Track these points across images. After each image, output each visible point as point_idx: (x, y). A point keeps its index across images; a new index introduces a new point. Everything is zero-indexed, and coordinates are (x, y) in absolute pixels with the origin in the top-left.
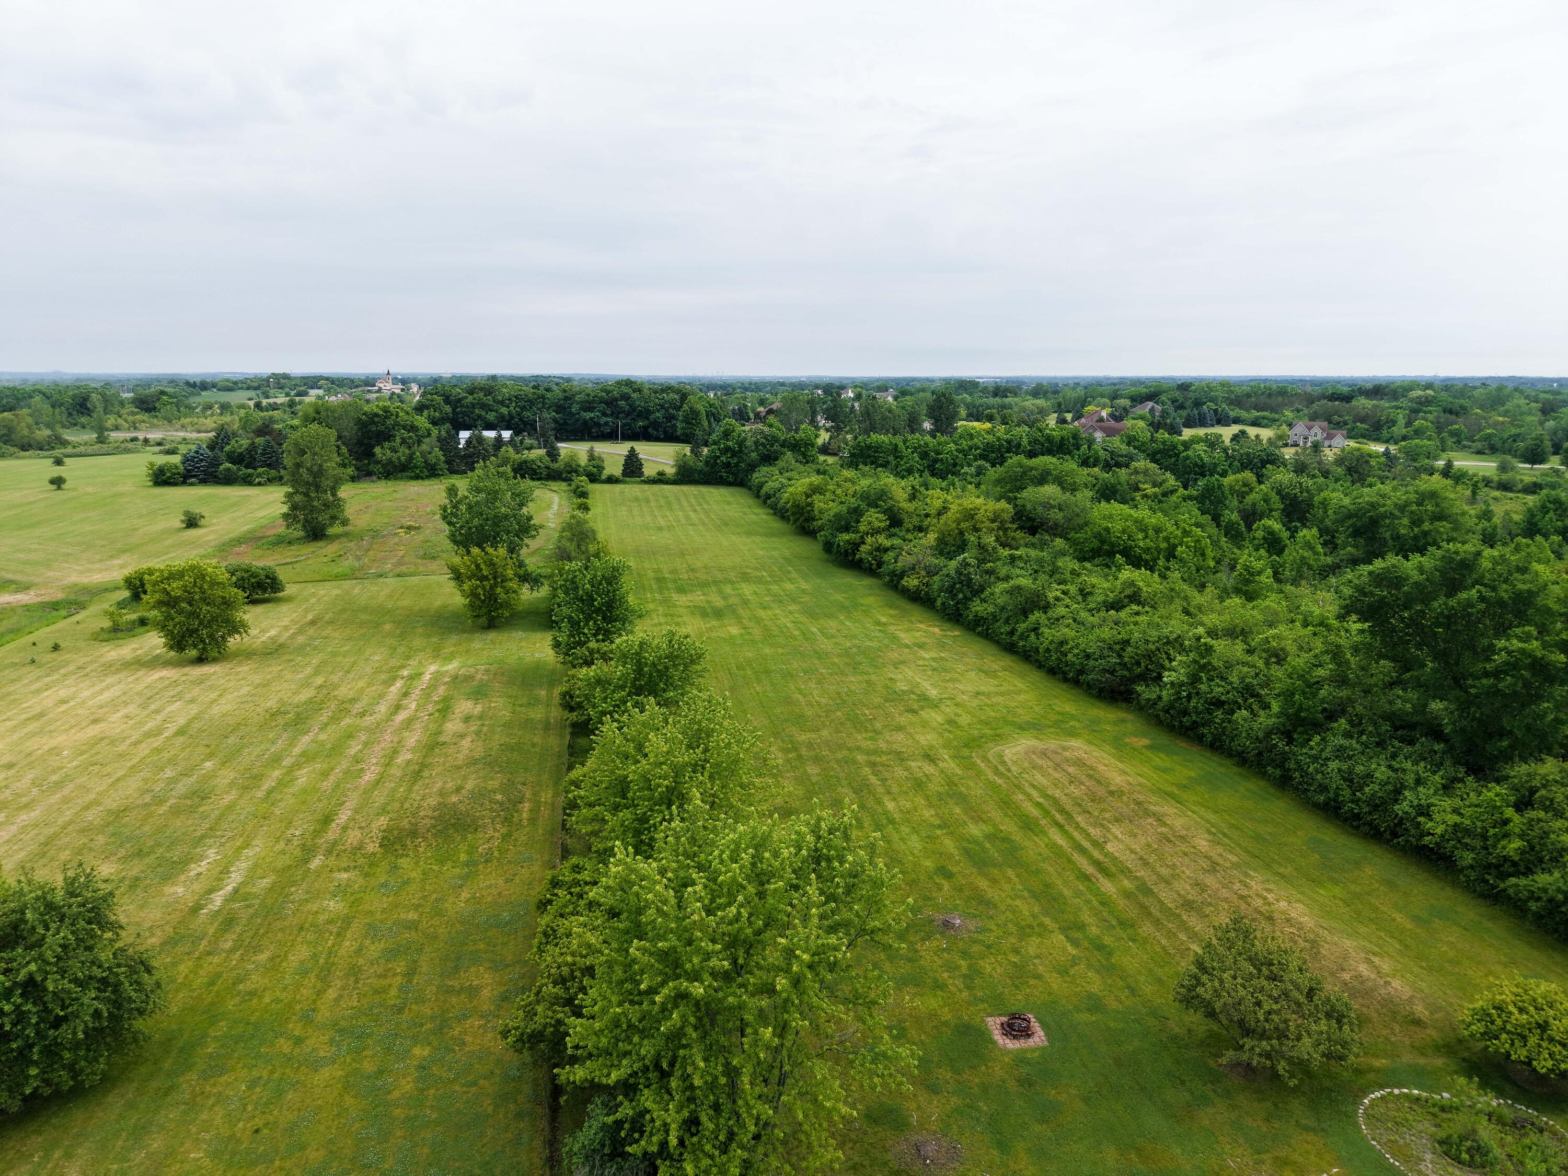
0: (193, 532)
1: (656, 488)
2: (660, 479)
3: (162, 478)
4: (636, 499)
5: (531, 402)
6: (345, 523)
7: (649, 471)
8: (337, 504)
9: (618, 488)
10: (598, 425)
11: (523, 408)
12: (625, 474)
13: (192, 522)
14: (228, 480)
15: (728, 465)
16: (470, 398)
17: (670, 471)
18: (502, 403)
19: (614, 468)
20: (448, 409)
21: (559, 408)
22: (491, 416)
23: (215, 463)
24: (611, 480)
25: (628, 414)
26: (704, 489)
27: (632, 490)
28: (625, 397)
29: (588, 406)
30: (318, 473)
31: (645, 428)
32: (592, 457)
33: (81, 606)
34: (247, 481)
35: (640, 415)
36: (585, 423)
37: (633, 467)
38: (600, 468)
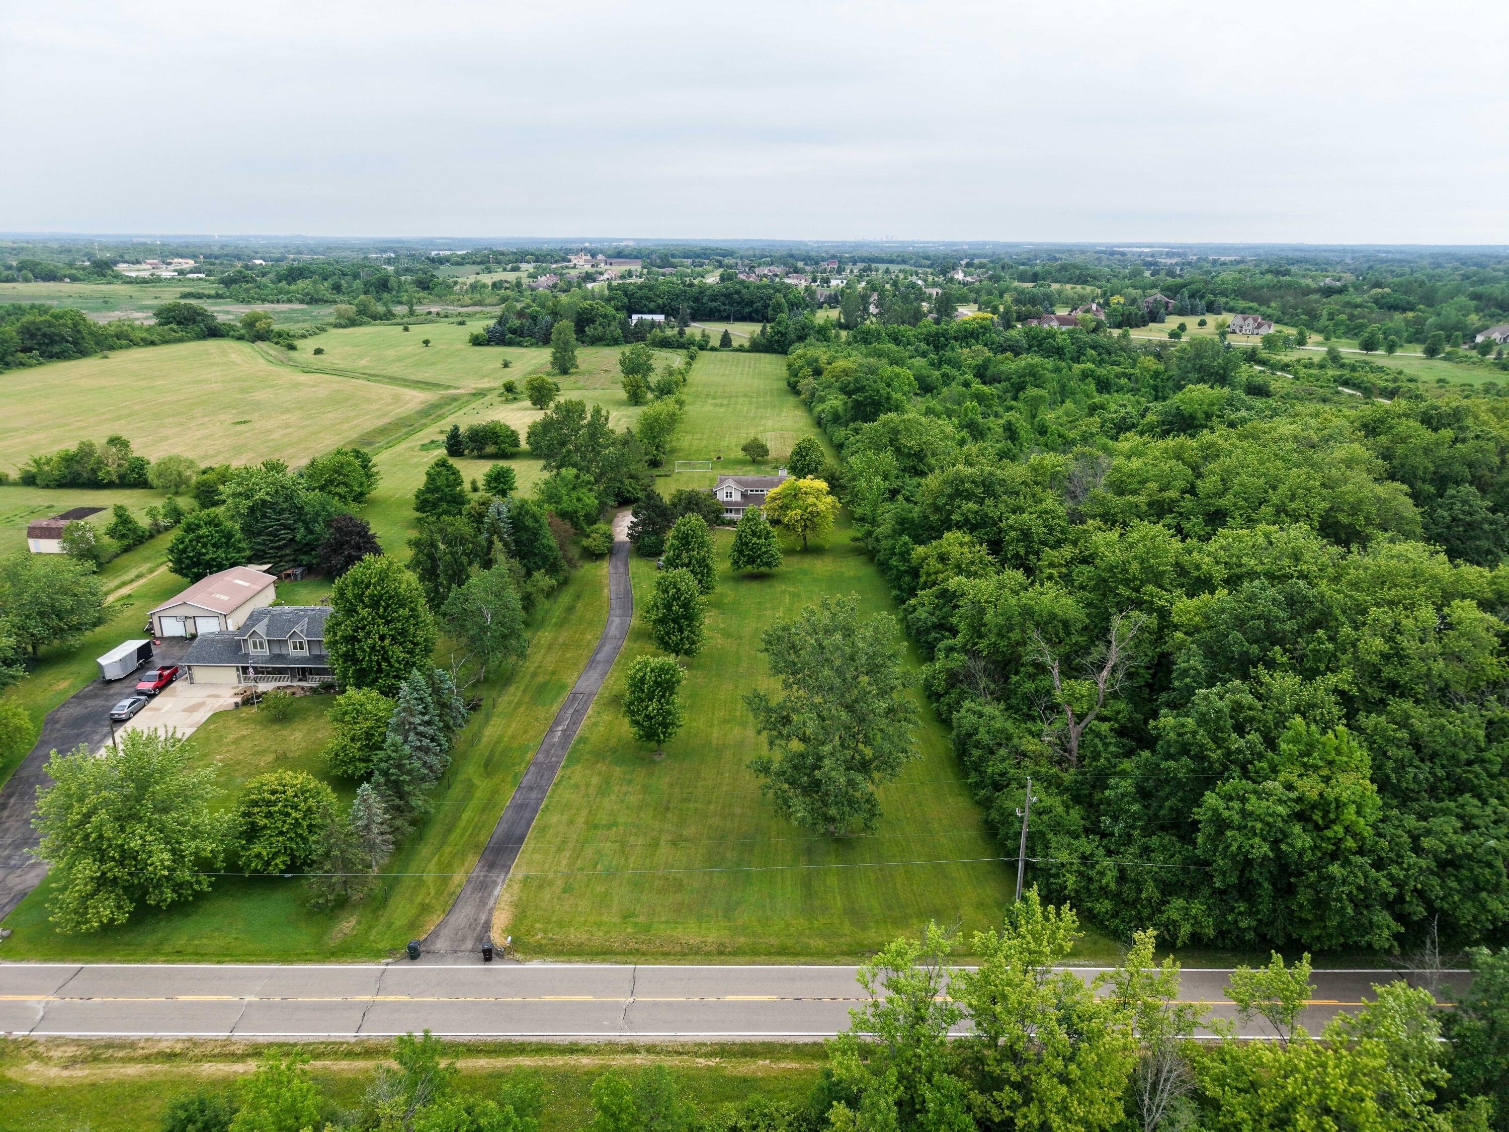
0: (506, 369)
1: (737, 354)
2: (741, 349)
3: (477, 341)
4: (722, 361)
5: (678, 296)
6: (577, 367)
7: (735, 344)
8: (574, 358)
9: (715, 353)
10: (719, 311)
11: (672, 300)
12: (721, 345)
13: (506, 365)
14: (510, 344)
15: (778, 341)
16: (640, 293)
17: (747, 344)
18: (659, 296)
19: (715, 342)
20: (626, 300)
21: (696, 300)
22: (652, 305)
23: (503, 334)
24: (713, 349)
25: (739, 303)
26: (762, 355)
27: (723, 355)
28: (738, 292)
29: (713, 299)
30: (567, 343)
31: (750, 313)
32: (704, 335)
33: (485, 395)
34: (520, 345)
35: (747, 304)
36: (711, 309)
37: (726, 341)
38: (707, 342)
